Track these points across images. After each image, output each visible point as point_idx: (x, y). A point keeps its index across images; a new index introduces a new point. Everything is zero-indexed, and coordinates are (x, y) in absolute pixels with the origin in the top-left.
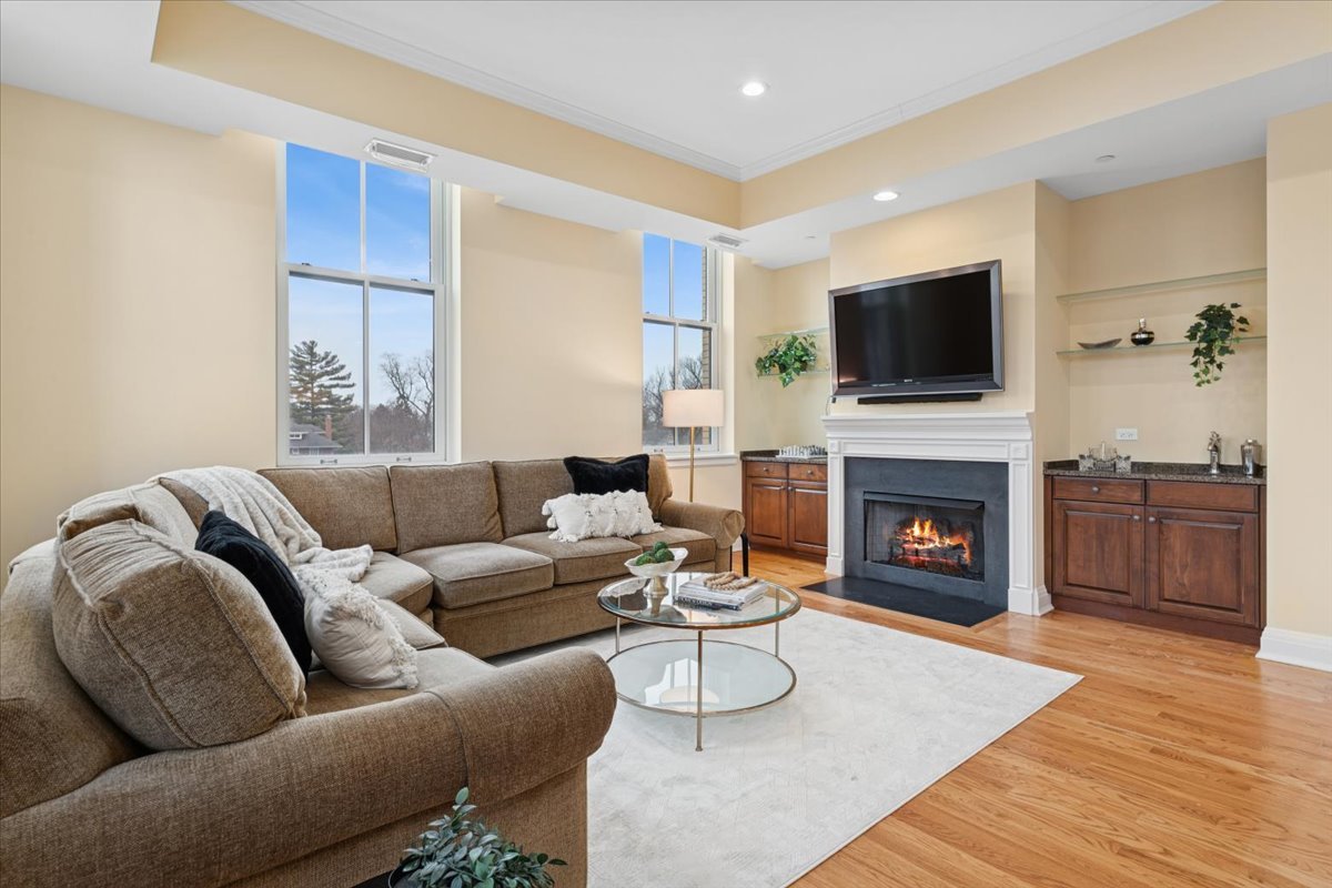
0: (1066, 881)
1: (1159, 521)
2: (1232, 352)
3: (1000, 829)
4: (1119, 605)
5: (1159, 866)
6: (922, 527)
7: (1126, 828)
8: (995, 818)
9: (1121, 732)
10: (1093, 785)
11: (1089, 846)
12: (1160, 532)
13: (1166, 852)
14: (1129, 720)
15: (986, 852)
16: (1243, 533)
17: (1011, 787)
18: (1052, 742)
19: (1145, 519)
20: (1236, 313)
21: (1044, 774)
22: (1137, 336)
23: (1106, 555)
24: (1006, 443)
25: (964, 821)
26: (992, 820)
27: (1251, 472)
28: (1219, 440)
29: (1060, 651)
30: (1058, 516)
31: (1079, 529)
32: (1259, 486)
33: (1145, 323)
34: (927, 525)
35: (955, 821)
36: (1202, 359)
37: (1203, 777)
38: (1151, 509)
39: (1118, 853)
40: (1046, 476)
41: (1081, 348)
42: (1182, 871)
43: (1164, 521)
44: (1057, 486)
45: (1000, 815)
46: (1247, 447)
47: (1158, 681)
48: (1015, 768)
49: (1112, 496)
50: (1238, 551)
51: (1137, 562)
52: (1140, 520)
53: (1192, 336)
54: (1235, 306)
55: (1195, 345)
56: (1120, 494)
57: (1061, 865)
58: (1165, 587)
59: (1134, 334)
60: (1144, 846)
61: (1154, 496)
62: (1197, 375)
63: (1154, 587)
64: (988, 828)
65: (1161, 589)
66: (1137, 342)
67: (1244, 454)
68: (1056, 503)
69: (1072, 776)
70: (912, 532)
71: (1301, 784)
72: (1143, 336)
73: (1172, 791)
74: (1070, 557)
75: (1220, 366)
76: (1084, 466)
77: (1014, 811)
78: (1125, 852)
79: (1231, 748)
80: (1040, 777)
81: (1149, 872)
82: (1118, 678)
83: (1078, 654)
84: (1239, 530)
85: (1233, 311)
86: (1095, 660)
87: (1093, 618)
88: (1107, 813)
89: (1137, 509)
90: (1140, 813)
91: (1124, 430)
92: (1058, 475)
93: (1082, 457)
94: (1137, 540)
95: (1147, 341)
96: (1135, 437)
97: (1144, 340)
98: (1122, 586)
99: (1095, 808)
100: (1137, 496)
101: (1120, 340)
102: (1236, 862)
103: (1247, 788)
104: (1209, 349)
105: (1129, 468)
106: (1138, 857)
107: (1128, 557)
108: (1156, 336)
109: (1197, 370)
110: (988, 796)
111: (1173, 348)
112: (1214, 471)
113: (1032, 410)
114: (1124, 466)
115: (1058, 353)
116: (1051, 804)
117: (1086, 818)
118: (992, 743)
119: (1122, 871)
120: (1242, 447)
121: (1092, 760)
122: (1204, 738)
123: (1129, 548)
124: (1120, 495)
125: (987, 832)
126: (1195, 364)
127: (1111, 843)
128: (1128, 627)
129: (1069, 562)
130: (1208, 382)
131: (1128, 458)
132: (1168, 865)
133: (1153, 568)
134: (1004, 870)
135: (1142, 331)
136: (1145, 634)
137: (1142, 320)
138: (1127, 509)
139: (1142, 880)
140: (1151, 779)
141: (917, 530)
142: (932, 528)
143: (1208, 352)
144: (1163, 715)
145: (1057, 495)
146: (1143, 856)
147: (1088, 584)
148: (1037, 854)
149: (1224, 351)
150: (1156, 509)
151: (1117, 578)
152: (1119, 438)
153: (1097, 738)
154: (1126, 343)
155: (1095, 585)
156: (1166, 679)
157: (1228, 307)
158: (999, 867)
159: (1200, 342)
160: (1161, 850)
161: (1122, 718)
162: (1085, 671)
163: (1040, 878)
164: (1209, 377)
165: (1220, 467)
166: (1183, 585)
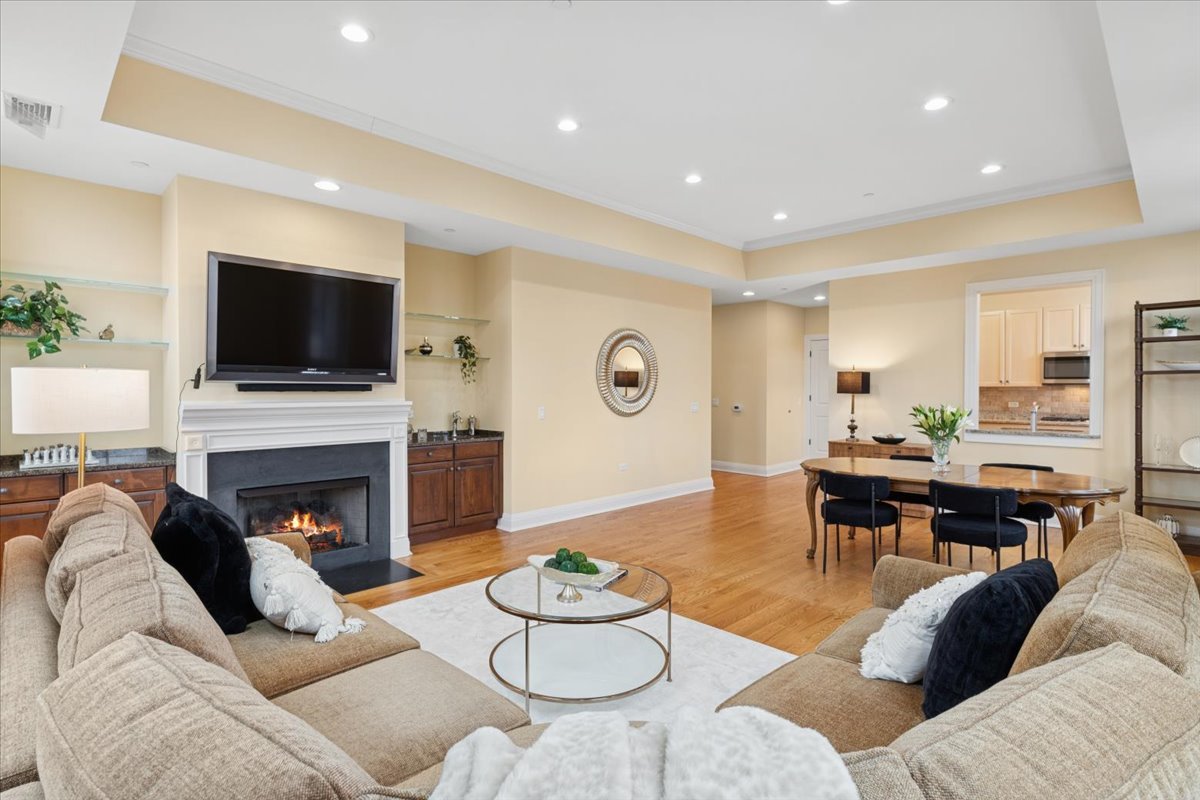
1: (461, 469)
4: (443, 529)
6: (301, 520)
12: (461, 476)
16: (494, 469)
19: (454, 470)
20: (471, 342)
22: (424, 348)
23: (435, 498)
24: (390, 426)
27: (473, 433)
31: (420, 484)
32: (499, 441)
34: (307, 517)
36: (465, 368)
43: (463, 468)
46: (471, 420)
49: (438, 456)
50: (492, 479)
51: (450, 499)
52: (452, 471)
54: (469, 338)
56: (442, 456)
58: (463, 509)
59: (422, 346)
61: (458, 453)
62: (465, 377)
63: (458, 511)
65: (461, 511)
66: (424, 352)
67: (470, 423)
70: (291, 524)
84: (492, 466)
89: (451, 463)
94: (451, 484)
95: (429, 353)
97: (427, 351)
98: (443, 516)
100: (450, 455)
101: (416, 349)
105: (426, 437)
107: (446, 497)
108: (433, 349)
109: (463, 374)
114: (422, 436)
120: (469, 419)
123: (446, 489)
126: (464, 371)
130: (471, 381)
135: (427, 345)
137: (423, 338)
138: (446, 464)
141: (296, 523)
142: (310, 521)
147: (426, 522)
150: (460, 462)
151: (441, 510)
155: (430, 521)
165: (457, 432)
166: (471, 505)
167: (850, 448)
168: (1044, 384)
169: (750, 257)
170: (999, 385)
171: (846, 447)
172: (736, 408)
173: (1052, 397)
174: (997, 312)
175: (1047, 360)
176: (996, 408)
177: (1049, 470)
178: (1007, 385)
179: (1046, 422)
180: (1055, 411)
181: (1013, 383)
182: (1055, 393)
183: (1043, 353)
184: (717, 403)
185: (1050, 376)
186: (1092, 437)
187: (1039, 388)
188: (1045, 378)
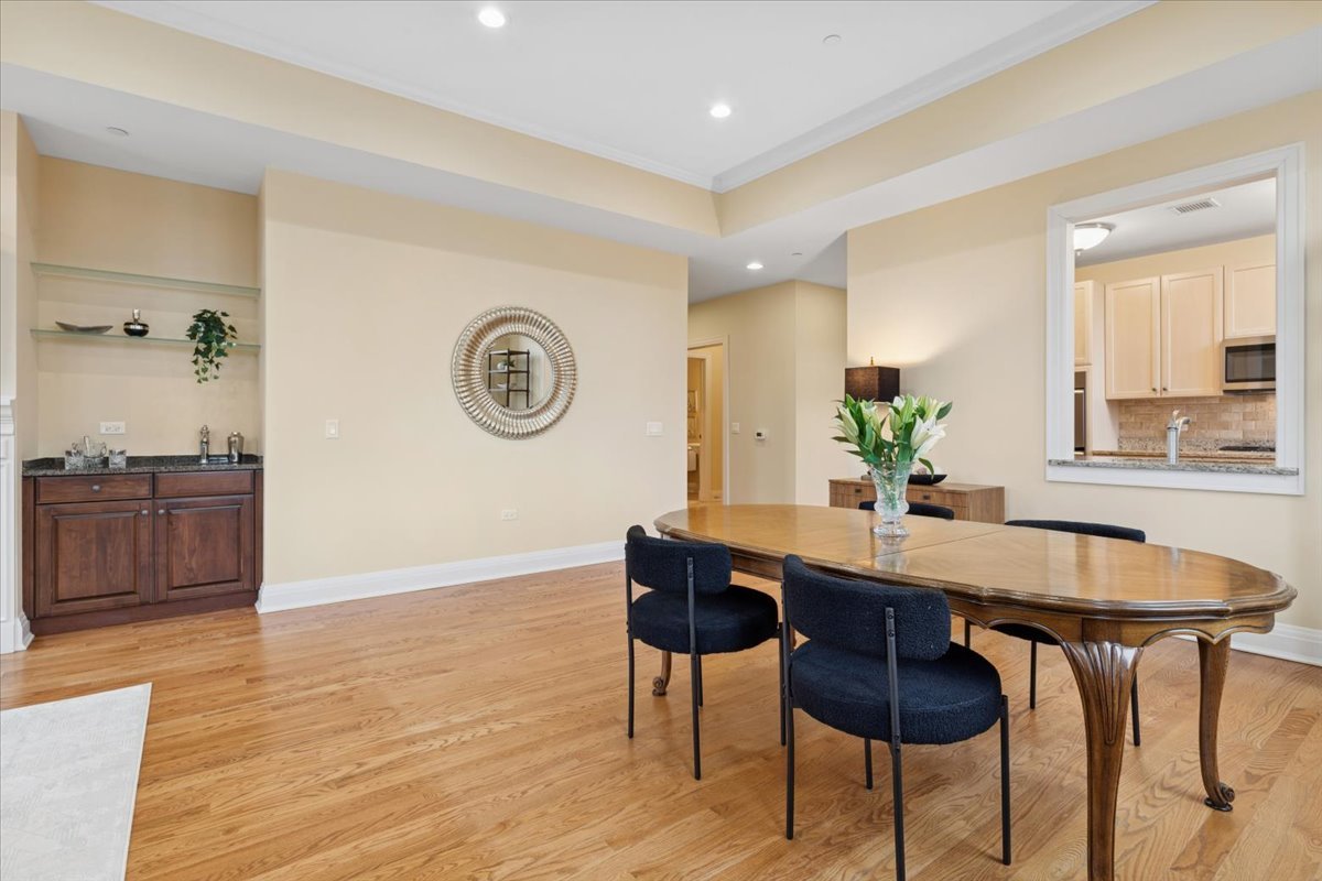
0: (333, 831)
1: (168, 513)
2: (225, 355)
3: (243, 841)
4: (126, 607)
5: (367, 776)
7: (323, 769)
8: (225, 838)
9: (237, 709)
10: (267, 757)
11: (316, 798)
12: (170, 523)
13: (360, 765)
14: (233, 697)
15: (256, 866)
16: (242, 513)
17: (208, 805)
18: (195, 748)
19: (154, 513)
20: (226, 321)
21: (221, 776)
22: (132, 327)
23: (109, 558)
25: (204, 862)
26: (227, 841)
27: (236, 460)
28: (208, 433)
29: (97, 672)
30: (44, 524)
31: (74, 535)
32: (255, 470)
33: (139, 314)
35: (198, 868)
36: (200, 358)
37: (321, 706)
38: (159, 502)
39: (339, 787)
40: (25, 478)
41: (59, 329)
42: (380, 768)
43: (174, 512)
44: (42, 489)
45: (228, 832)
46: (233, 439)
47: (217, 658)
48: (190, 788)
49: (116, 493)
50: (239, 529)
51: (145, 559)
52: (149, 515)
53: (193, 336)
54: (224, 314)
55: (194, 344)
57: (317, 825)
58: (175, 576)
59: (126, 324)
60: (345, 771)
61: (162, 488)
62: (197, 372)
63: (162, 579)
64: (232, 849)
65: (170, 579)
66: (131, 333)
67: (230, 444)
68: (40, 510)
69: (243, 763)
71: (369, 679)
72: (139, 327)
73: (317, 727)
74: (61, 570)
75: (217, 366)
76: (74, 463)
77: (234, 820)
78: (342, 782)
79: (317, 679)
80: (219, 781)
81: (367, 783)
82: (181, 671)
83: (118, 667)
84: (239, 509)
85: (223, 319)
86: (142, 666)
87: (91, 631)
88: (300, 769)
89: (145, 503)
90: (318, 753)
91: (109, 424)
92: (45, 476)
93: (69, 453)
94: (145, 536)
95: (142, 333)
96: (122, 431)
97: (136, 331)
98: (127, 587)
99: (288, 771)
100: (144, 490)
101: (111, 327)
102: (394, 742)
103: (349, 698)
104: (208, 350)
105: (124, 463)
106: (350, 780)
107: (135, 556)
108: (150, 330)
109: (196, 368)
110: (193, 827)
111: (170, 344)
112: (204, 461)
113: (14, 397)
114: (118, 462)
115: (32, 331)
116: (255, 793)
117: (292, 782)
118: (139, 785)
119: (355, 795)
120: (229, 438)
121: (246, 741)
122: (294, 682)
123: (135, 544)
124: (124, 491)
125: (236, 852)
126: (196, 362)
127: (326, 784)
128: (135, 627)
129: (60, 575)
130: (206, 379)
131: (122, 453)
132: (369, 771)
133: (162, 560)
134: (287, 863)
135: (136, 322)
136: (159, 627)
137: (136, 311)
138: (134, 505)
139: (370, 790)
140: (296, 727)
143: (205, 354)
144: (248, 681)
145: (43, 499)
146: (351, 777)
147: (86, 595)
148: (293, 832)
149: (221, 353)
150: (165, 501)
151: (121, 577)
152: (103, 431)
153: (225, 724)
154: (119, 330)
155: (94, 594)
156: (220, 654)
157: (219, 314)
158: (280, 866)
159: (199, 342)
160: (355, 766)
161: (224, 699)
162: (149, 677)
163: (316, 845)
164: (207, 375)
165: (209, 457)
166: (191, 570)
167: (858, 491)
168: (1225, 391)
169: (723, 202)
170: (1153, 395)
171: (853, 489)
172: (759, 435)
173: (1244, 414)
174: (1148, 280)
175: (1229, 350)
176: (1151, 433)
177: (1137, 536)
178: (1165, 395)
179: (1227, 453)
180: (1250, 437)
181: (1173, 392)
182: (1250, 407)
183: (1224, 340)
184: (737, 429)
185: (1237, 377)
186: (1280, 473)
187: (1221, 398)
188: (1227, 381)
